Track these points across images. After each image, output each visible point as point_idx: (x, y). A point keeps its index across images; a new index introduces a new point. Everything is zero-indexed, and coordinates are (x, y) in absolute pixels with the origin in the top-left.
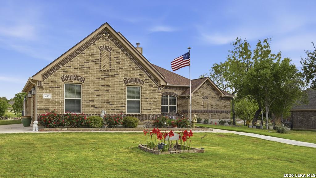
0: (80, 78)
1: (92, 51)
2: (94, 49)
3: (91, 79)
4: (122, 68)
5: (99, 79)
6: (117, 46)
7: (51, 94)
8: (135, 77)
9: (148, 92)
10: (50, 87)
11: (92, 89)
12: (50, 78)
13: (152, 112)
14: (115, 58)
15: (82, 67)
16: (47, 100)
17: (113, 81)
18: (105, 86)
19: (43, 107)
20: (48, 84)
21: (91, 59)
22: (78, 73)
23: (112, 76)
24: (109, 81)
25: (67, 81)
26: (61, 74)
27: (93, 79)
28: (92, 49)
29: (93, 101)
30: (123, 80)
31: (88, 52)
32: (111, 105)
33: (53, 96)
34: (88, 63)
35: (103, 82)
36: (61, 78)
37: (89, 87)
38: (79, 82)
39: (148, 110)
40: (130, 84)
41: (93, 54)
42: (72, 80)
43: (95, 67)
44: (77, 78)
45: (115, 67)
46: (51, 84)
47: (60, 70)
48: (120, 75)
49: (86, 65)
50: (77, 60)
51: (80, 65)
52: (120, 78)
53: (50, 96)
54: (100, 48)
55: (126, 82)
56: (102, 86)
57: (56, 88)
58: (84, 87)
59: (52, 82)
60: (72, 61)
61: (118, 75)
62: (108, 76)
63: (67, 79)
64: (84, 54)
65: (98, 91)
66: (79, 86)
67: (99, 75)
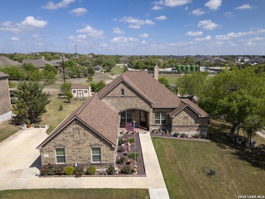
0: (63, 146)
1: (69, 131)
2: (70, 129)
3: (69, 145)
4: (88, 138)
5: (74, 145)
6: (84, 127)
7: (48, 155)
8: (96, 143)
9: (105, 151)
10: (47, 151)
11: (70, 151)
12: (47, 147)
13: (108, 162)
14: (83, 133)
15: (64, 140)
16: (46, 157)
17: (83, 146)
18: (78, 149)
19: (45, 161)
20: (46, 150)
21: (68, 135)
22: (62, 143)
23: (82, 143)
24: (80, 146)
25: (56, 148)
26: (53, 144)
27: (71, 145)
28: (69, 130)
29: (71, 157)
30: (89, 145)
31: (67, 132)
32: (82, 158)
33: (49, 155)
34: (67, 137)
35: (77, 147)
36: (53, 146)
37: (69, 150)
38: (62, 148)
39: (105, 160)
40: (93, 147)
41: (70, 133)
42: (59, 147)
43: (71, 139)
44: (61, 146)
45: (84, 138)
46: (48, 150)
47: (52, 142)
48: (87, 142)
49: (66, 139)
50: (61, 136)
51: (62, 139)
52: (87, 143)
53: (48, 156)
54: (73, 129)
55: (90, 146)
56: (76, 149)
57: (50, 151)
58: (66, 150)
59: (48, 148)
60: (58, 137)
61: (85, 142)
62: (79, 144)
63: (56, 146)
64: (65, 133)
65: (74, 151)
66: (63, 150)
67: (74, 143)
